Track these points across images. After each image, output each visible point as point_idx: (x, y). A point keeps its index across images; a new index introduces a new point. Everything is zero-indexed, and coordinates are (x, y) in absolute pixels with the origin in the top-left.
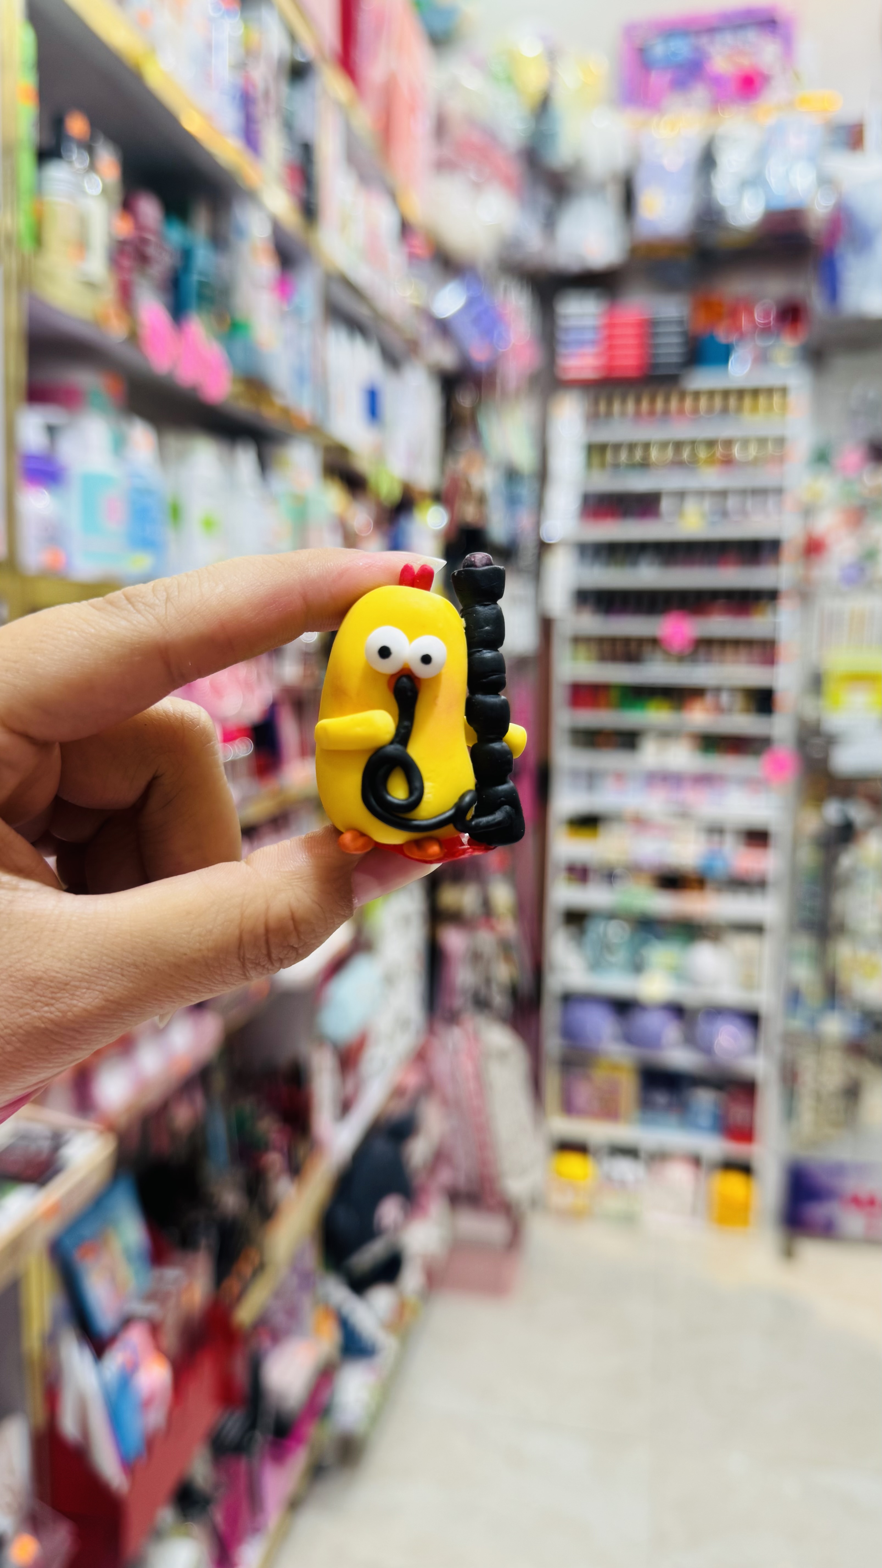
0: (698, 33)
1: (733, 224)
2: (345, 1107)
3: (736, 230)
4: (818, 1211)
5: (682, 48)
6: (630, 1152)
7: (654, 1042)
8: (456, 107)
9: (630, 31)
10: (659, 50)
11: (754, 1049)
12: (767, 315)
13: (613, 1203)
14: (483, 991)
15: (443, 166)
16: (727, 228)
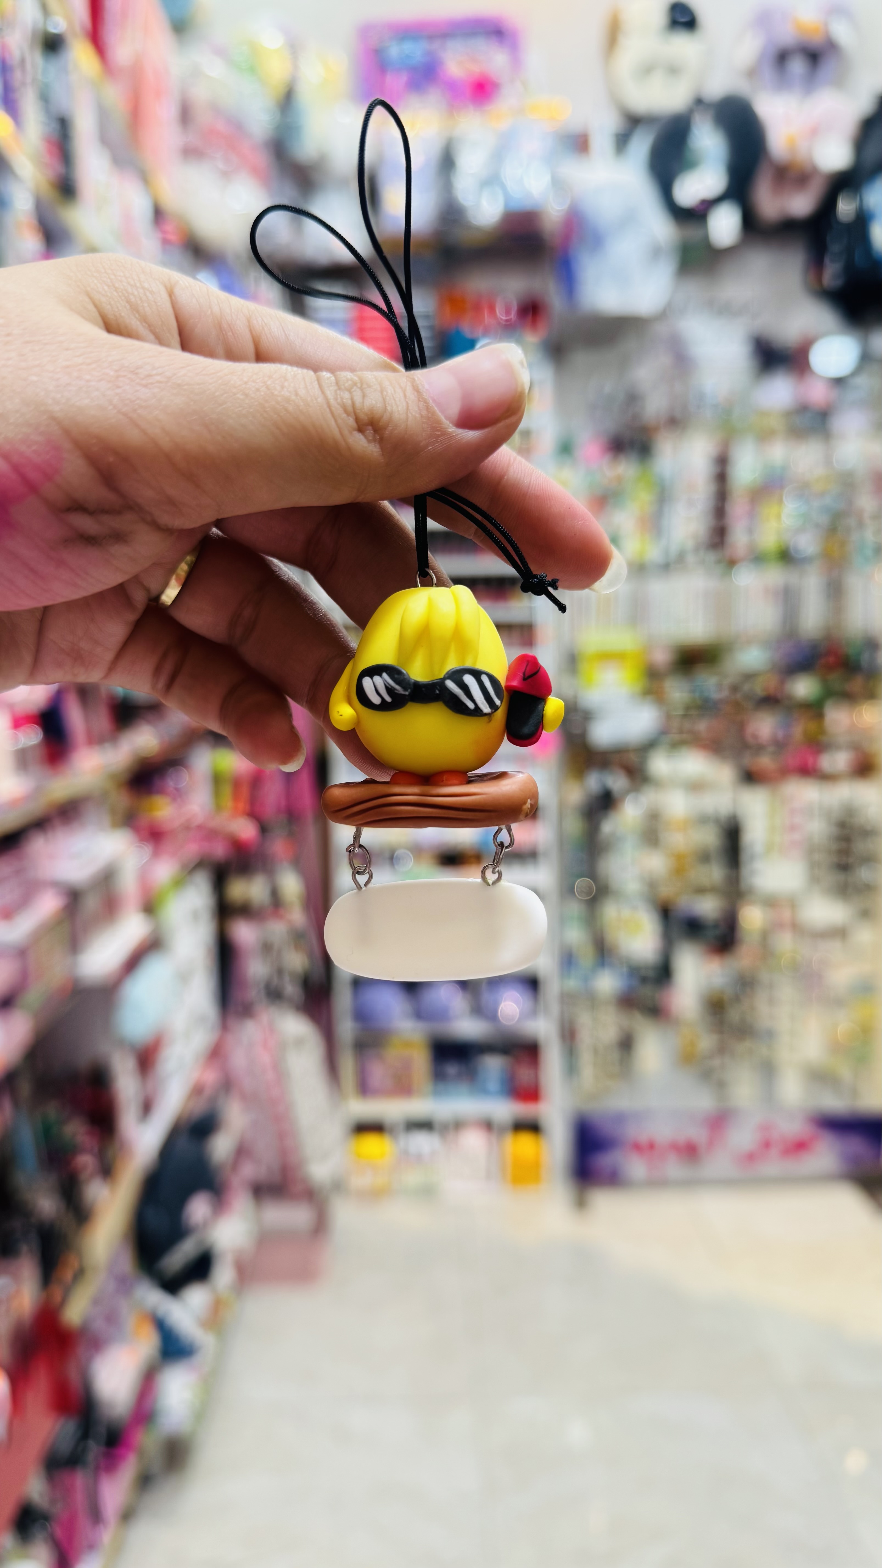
0: (431, 38)
1: (475, 223)
2: (147, 1108)
3: (478, 229)
4: (604, 1161)
5: (415, 51)
6: (424, 1125)
7: (441, 1015)
8: (200, 94)
9: (366, 31)
10: (395, 51)
11: (534, 1013)
12: (508, 312)
13: (412, 1178)
14: (275, 981)
15: (191, 153)
16: (468, 226)
